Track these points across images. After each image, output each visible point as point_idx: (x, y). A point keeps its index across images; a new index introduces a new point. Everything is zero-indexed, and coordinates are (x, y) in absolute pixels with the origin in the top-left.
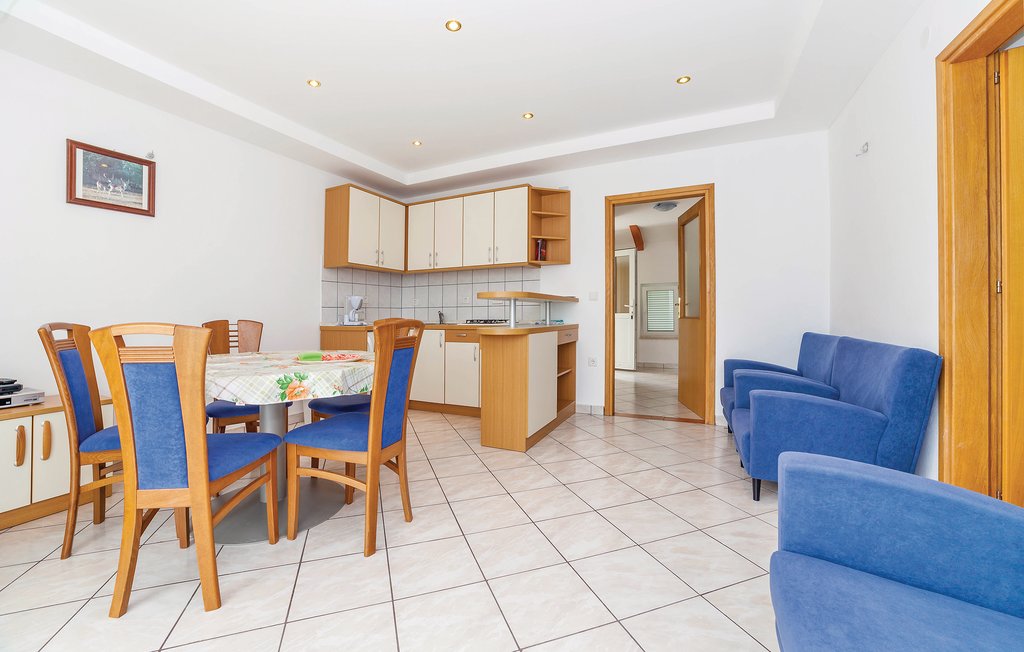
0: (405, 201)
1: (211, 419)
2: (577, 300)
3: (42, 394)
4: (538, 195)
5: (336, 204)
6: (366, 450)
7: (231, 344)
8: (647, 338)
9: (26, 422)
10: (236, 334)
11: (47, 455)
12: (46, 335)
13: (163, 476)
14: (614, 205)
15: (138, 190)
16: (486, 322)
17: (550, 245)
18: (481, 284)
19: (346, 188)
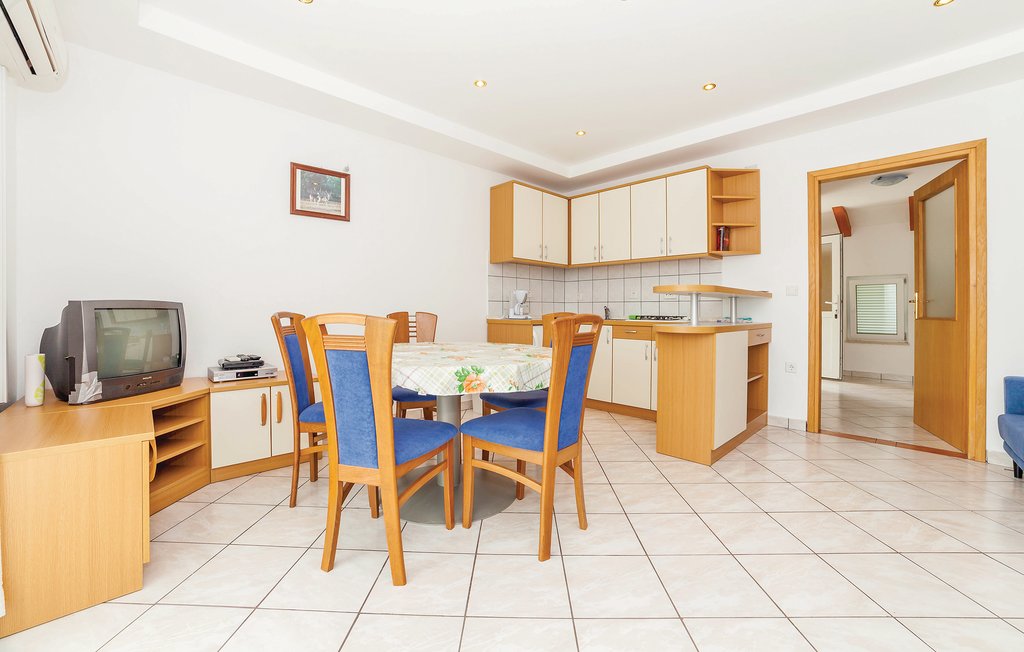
0: (568, 194)
1: (395, 402)
2: (770, 295)
3: (276, 370)
4: (718, 177)
5: (500, 202)
6: (542, 450)
7: (411, 334)
8: (856, 341)
9: (266, 391)
10: (414, 325)
11: (279, 421)
12: (276, 321)
13: (358, 455)
14: (820, 182)
15: (336, 199)
16: (658, 318)
17: (734, 235)
18: (651, 279)
19: (509, 186)
